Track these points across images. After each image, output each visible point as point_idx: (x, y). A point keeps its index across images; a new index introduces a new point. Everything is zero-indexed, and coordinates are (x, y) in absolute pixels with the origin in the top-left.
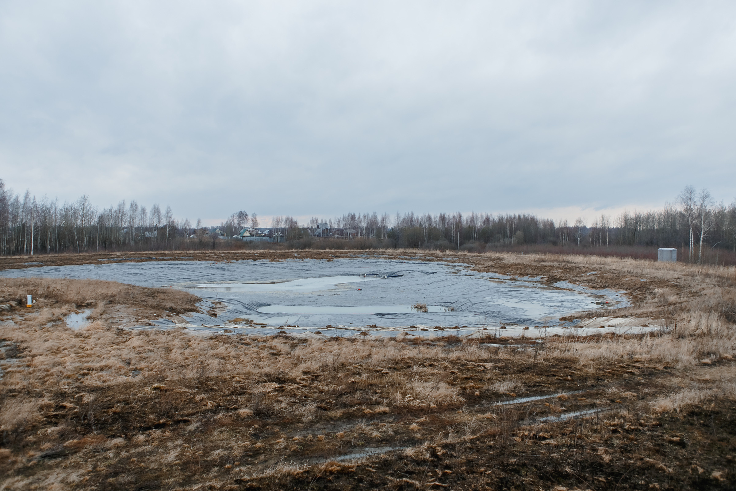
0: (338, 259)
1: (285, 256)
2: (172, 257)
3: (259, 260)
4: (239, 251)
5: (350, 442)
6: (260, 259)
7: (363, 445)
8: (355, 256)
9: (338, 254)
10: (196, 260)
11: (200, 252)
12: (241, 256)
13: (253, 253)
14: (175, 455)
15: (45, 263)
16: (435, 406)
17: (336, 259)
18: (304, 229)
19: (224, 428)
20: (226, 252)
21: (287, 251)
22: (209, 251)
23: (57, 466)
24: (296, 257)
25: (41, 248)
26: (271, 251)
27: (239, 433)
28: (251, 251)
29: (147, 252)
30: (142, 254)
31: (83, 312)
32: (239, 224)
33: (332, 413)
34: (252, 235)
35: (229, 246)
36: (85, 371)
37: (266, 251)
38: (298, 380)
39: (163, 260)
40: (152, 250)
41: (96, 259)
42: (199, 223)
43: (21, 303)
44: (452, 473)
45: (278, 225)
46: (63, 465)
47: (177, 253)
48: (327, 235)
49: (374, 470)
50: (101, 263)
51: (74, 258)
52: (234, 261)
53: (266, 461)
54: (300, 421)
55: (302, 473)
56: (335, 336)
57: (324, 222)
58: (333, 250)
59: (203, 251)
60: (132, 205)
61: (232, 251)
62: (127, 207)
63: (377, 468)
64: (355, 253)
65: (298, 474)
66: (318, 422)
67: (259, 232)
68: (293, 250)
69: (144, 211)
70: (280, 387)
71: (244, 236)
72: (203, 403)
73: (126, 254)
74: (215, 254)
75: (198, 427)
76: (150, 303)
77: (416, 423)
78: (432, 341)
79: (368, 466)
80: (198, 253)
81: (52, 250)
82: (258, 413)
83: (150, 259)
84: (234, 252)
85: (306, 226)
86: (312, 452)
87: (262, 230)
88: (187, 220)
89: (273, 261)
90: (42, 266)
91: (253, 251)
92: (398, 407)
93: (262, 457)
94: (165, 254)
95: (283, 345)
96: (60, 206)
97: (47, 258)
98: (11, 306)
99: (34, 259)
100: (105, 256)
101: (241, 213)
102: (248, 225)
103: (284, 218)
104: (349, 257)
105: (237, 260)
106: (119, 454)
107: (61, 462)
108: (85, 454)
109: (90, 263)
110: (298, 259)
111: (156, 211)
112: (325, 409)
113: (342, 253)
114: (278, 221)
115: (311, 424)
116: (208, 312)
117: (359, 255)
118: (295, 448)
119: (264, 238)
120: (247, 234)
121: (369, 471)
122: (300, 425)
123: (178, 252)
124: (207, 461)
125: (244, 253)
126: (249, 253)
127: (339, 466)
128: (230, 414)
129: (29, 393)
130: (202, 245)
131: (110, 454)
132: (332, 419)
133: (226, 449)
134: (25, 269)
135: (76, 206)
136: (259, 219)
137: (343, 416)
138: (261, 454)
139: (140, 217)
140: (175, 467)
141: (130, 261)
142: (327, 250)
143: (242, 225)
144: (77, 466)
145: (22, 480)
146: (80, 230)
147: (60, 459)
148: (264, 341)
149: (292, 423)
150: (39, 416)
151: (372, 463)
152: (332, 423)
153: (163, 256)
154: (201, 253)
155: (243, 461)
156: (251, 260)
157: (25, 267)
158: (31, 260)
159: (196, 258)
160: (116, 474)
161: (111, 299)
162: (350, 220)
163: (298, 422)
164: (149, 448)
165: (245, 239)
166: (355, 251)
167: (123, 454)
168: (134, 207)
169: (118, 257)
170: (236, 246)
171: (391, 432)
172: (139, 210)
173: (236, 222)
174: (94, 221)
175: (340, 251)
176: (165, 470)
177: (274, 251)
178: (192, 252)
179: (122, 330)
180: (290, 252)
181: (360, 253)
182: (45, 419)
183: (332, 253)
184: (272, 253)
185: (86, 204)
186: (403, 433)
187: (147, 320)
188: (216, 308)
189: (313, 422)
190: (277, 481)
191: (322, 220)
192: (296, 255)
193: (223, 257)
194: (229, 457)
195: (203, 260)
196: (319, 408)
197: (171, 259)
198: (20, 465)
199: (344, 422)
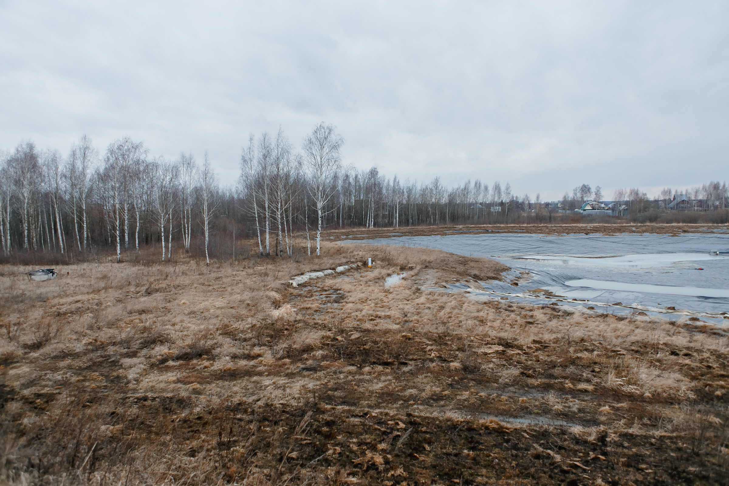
0: (686, 234)
1: (620, 230)
2: (506, 230)
3: (591, 234)
4: (571, 225)
5: (527, 408)
6: (593, 233)
7: (538, 414)
8: (709, 230)
9: (686, 229)
10: (528, 233)
11: (533, 225)
12: (573, 230)
13: (586, 227)
14: (381, 386)
15: (404, 234)
16: (650, 395)
17: (682, 234)
18: (656, 201)
19: (429, 374)
20: (558, 225)
21: (624, 225)
22: (542, 225)
23: (308, 376)
24: (634, 232)
25: (405, 221)
26: (606, 225)
27: (439, 380)
28: (584, 225)
29: (485, 225)
30: (481, 227)
31: (403, 274)
32: (582, 198)
33: (531, 381)
34: (593, 209)
35: (564, 219)
36: (372, 317)
37: (601, 225)
38: (524, 347)
39: (498, 232)
40: (490, 224)
41: (442, 231)
42: (538, 197)
43: (365, 264)
44: (604, 460)
45: (620, 198)
46: (312, 376)
47: (511, 227)
48: (682, 207)
49: (528, 436)
50: (446, 234)
51: (425, 230)
52: (565, 234)
53: (443, 406)
54: (496, 381)
55: (461, 422)
56: (605, 313)
57: (679, 193)
58: (681, 224)
59: (536, 225)
60: (476, 183)
61: (564, 225)
62: (472, 185)
63: (533, 436)
64: (709, 228)
65: (458, 421)
66: (513, 385)
67: (603, 205)
68: (632, 224)
69: (486, 188)
70: (503, 351)
71: (585, 210)
72: (430, 353)
73: (467, 227)
74: (547, 227)
75: (411, 370)
76: (458, 270)
77: (610, 406)
78: (724, 331)
79: (525, 431)
80: (530, 227)
81: (413, 224)
82: (465, 368)
83: (487, 232)
84: (566, 225)
85: (657, 198)
86: (487, 408)
87: (606, 204)
88: (526, 196)
89: (607, 235)
90: (402, 236)
91: (586, 225)
92: (605, 388)
93: (442, 403)
94: (500, 227)
95: (543, 315)
96: (419, 187)
97: (406, 230)
98: (358, 266)
99: (396, 231)
100: (450, 229)
101: (584, 186)
102: (592, 197)
103: (628, 191)
104: (700, 232)
105: (568, 233)
106: (347, 377)
107: (311, 374)
108: (328, 373)
109: (438, 234)
110: (635, 234)
111: (497, 188)
112: (529, 376)
113: (692, 227)
114: (621, 194)
115: (506, 385)
116: (512, 281)
117: (715, 230)
118: (473, 402)
119: (606, 211)
120: (588, 207)
121: (523, 436)
122: (496, 385)
123: (512, 225)
124: (399, 395)
125: (576, 227)
126: (582, 227)
127: (498, 424)
128: (443, 365)
129: (325, 327)
130: (539, 218)
131: (342, 376)
132: (527, 386)
133: (420, 390)
134: (390, 238)
135: (430, 186)
136: (603, 192)
137: (541, 385)
138: (442, 400)
139: (483, 193)
140: (374, 395)
141: (470, 233)
142: (673, 224)
143: (585, 199)
144: (319, 379)
145: (285, 380)
146: (434, 206)
147: (311, 372)
148: (531, 310)
149: (488, 382)
150: (318, 343)
151: (531, 430)
152: (526, 389)
153: (499, 229)
154: (533, 227)
155: (426, 402)
156: (583, 234)
157: (390, 237)
158: (395, 231)
159: (528, 231)
160: (336, 390)
161: (428, 264)
162: (712, 189)
163: (494, 382)
164: (368, 377)
165: (585, 213)
166: (710, 225)
167: (350, 378)
168: (478, 185)
169: (461, 229)
170: (572, 220)
171: (575, 409)
172: (482, 187)
173: (579, 195)
174: (445, 200)
175: (689, 225)
176: (367, 394)
177: (609, 225)
178: (525, 225)
179: (419, 290)
180: (628, 226)
181: (716, 227)
182: (320, 345)
183: (679, 228)
184: (606, 227)
185: (438, 184)
186: (588, 413)
187: (444, 284)
188: (521, 278)
189: (508, 385)
190: (437, 422)
191: (676, 192)
192: (634, 229)
193: (555, 230)
194: (417, 396)
195: (535, 233)
196: (522, 373)
197: (505, 232)
198: (290, 371)
199: (538, 391)
